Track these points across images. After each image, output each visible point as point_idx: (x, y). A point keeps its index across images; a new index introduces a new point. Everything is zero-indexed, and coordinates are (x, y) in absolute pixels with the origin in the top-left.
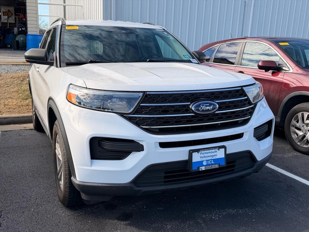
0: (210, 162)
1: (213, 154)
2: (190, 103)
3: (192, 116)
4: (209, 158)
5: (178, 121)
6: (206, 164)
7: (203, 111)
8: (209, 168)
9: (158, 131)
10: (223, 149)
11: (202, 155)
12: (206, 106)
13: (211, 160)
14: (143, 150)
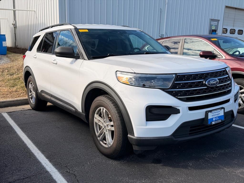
0: (217, 118)
1: (218, 113)
2: (203, 80)
3: (206, 89)
5: (198, 92)
6: (215, 120)
7: (212, 85)
8: (217, 122)
9: (186, 99)
10: (223, 109)
11: (213, 114)
12: (213, 81)
13: (217, 117)
14: (179, 113)
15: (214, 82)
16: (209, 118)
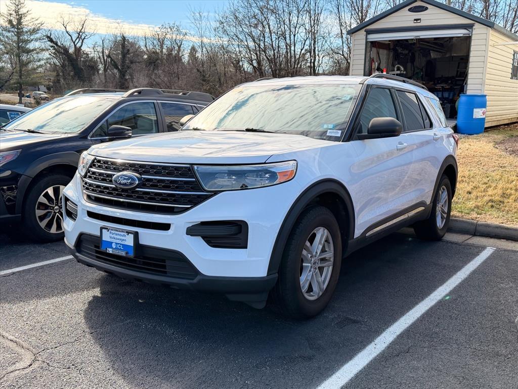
0: (119, 246)
1: (121, 238)
4: (118, 241)
6: (115, 247)
8: (117, 252)
12: (124, 179)
13: (121, 244)
15: (125, 181)
16: (103, 239)
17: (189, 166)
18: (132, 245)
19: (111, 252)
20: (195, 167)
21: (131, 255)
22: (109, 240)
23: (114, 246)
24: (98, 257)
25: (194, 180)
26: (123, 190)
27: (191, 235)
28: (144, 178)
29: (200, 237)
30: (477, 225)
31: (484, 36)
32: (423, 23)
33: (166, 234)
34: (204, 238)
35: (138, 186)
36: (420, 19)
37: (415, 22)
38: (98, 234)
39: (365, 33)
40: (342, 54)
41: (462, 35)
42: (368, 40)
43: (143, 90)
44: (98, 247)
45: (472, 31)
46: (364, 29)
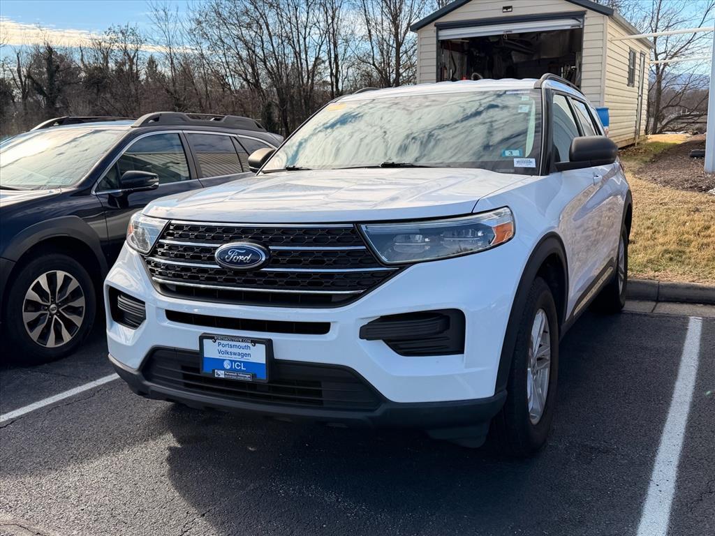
0: (238, 365)
1: (241, 351)
4: (235, 356)
5: (194, 276)
6: (229, 367)
7: (231, 262)
8: (233, 376)
10: (263, 346)
11: (222, 348)
13: (239, 362)
15: (241, 257)
16: (205, 356)
17: (351, 225)
18: (265, 362)
19: (222, 376)
20: (363, 227)
21: (263, 376)
22: (217, 356)
23: (227, 365)
24: (187, 385)
25: (365, 248)
26: (237, 272)
27: (367, 340)
28: (274, 251)
29: (381, 341)
30: (659, 287)
31: (600, 28)
32: (515, 13)
33: (324, 340)
34: (388, 342)
35: (264, 265)
36: (510, 7)
37: (505, 10)
38: (196, 347)
39: (435, 28)
40: (371, 62)
41: (569, 27)
42: (440, 38)
43: (161, 115)
44: (198, 370)
45: (584, 21)
46: (434, 23)
